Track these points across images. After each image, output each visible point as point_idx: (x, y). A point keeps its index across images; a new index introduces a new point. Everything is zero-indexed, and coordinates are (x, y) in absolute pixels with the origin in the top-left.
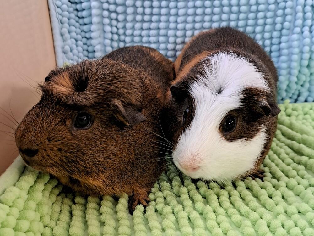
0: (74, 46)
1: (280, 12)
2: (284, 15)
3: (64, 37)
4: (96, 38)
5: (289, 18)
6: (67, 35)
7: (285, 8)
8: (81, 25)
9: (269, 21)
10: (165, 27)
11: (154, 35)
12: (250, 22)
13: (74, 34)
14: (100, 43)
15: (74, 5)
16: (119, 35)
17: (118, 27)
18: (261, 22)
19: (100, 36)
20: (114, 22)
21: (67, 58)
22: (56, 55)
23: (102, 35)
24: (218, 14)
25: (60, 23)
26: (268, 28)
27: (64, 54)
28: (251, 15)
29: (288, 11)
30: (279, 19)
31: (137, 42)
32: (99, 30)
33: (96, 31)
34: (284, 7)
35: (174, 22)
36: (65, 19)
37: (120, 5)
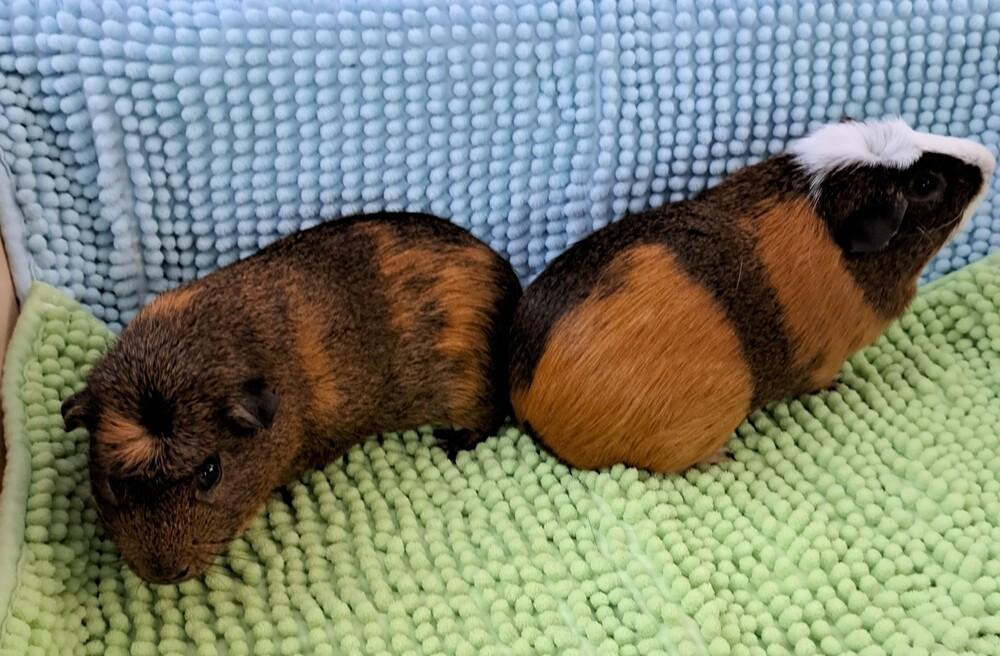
0: (56, 230)
1: (563, 131)
2: (574, 138)
3: (25, 209)
4: (112, 204)
5: (583, 145)
6: (34, 207)
7: (575, 122)
8: (66, 166)
9: (539, 149)
10: (288, 166)
11: (263, 185)
12: (497, 151)
13: (52, 198)
14: (124, 212)
15: (42, 120)
16: (172, 190)
17: (167, 170)
18: (520, 151)
19: (122, 196)
20: (157, 161)
21: (39, 265)
22: (11, 264)
23: (128, 192)
24: (420, 133)
25: (10, 173)
26: (537, 165)
27: (30, 255)
28: (499, 136)
29: (580, 129)
30: (561, 147)
31: (221, 202)
32: (118, 180)
33: (110, 186)
34: (573, 119)
35: (311, 155)
36: (24, 164)
37: (168, 119)
